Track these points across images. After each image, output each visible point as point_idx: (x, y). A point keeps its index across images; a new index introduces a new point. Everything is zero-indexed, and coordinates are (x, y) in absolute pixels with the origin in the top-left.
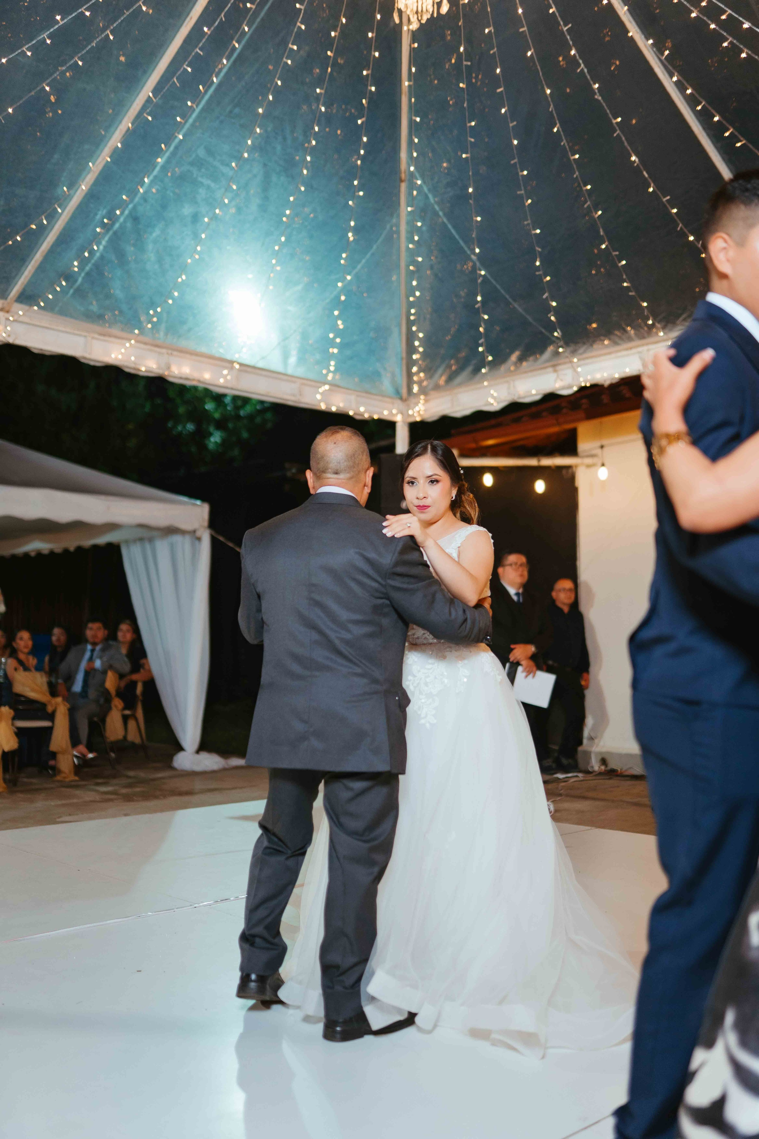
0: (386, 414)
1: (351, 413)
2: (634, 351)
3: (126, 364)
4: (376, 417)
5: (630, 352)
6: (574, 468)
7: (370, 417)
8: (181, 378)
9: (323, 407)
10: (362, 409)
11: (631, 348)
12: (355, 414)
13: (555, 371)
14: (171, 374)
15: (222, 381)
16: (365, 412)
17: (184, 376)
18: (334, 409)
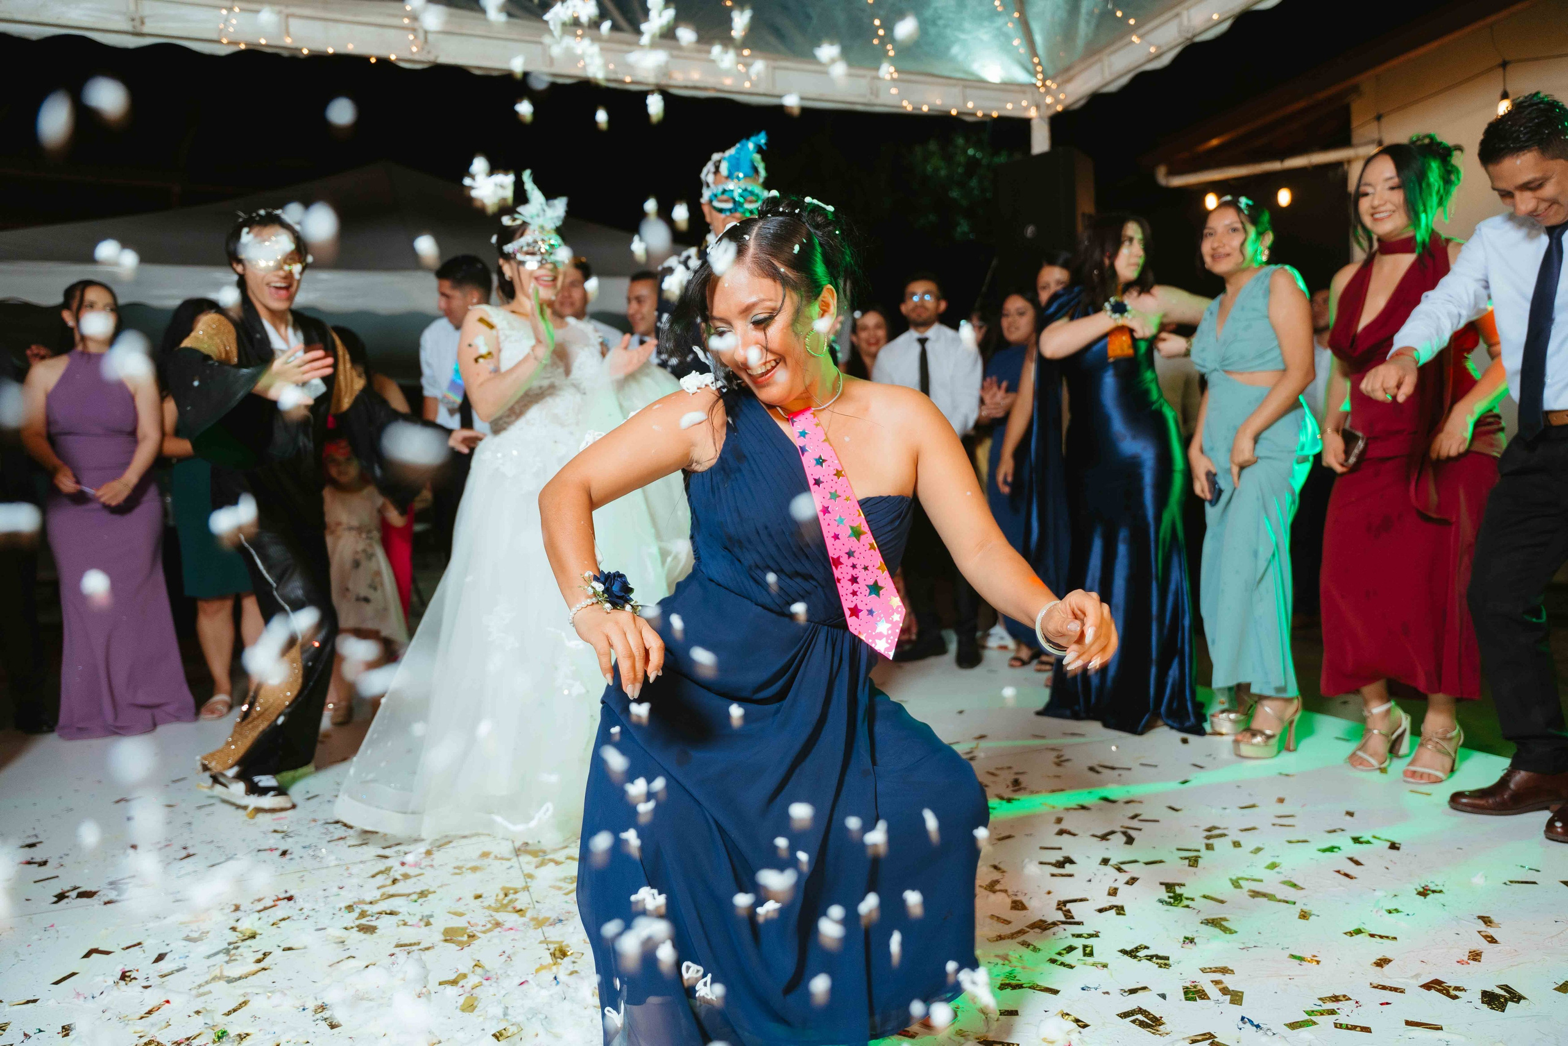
0: (1009, 109)
1: (954, 112)
4: (995, 114)
6: (1346, 166)
7: (984, 115)
8: (686, 87)
9: (908, 107)
10: (970, 105)
12: (958, 113)
14: (672, 82)
15: (747, 85)
16: (975, 108)
17: (690, 84)
18: (925, 109)
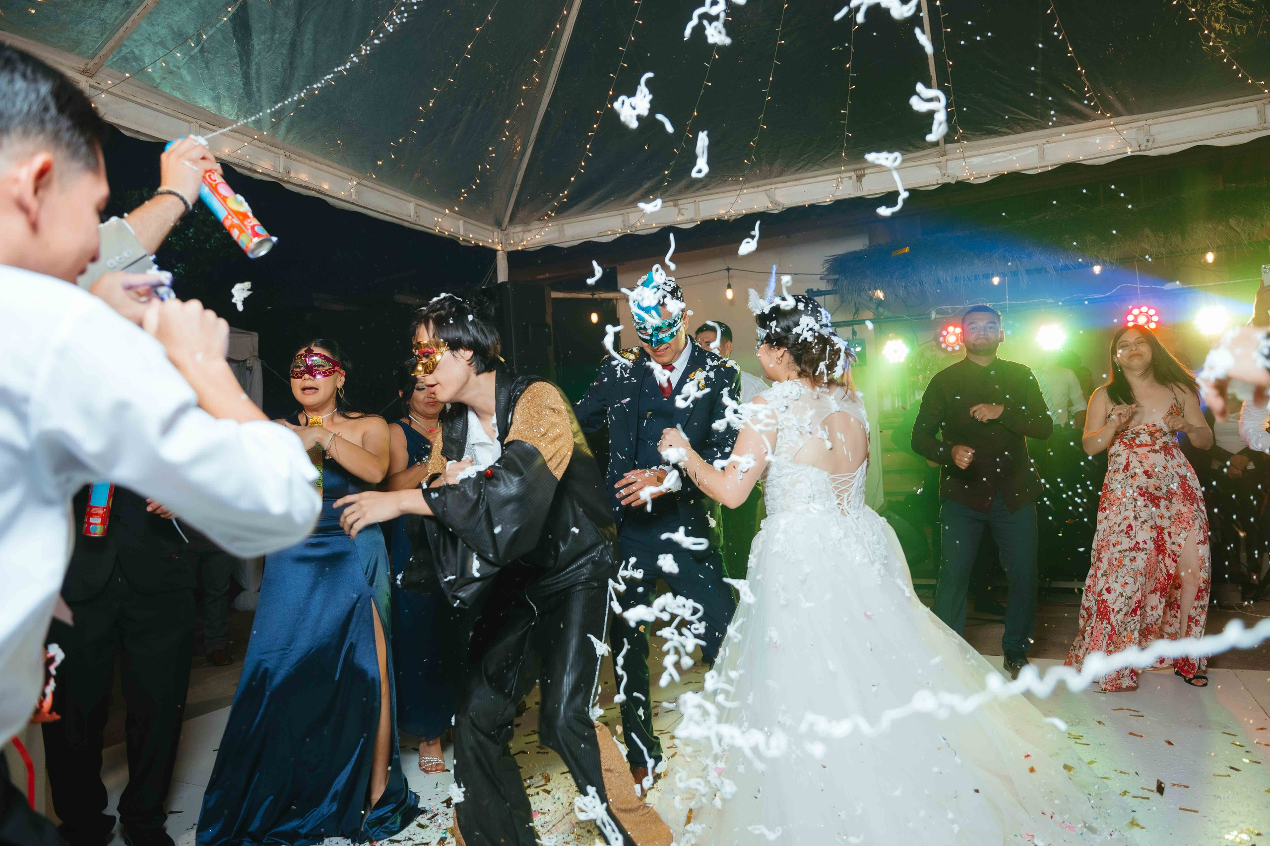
0: (490, 242)
1: (461, 239)
2: (760, 189)
3: (240, 162)
4: (481, 244)
5: (755, 190)
7: (476, 244)
8: (300, 186)
9: (436, 230)
10: (469, 235)
11: (758, 187)
13: (675, 206)
14: (291, 180)
15: (342, 194)
16: (472, 238)
17: (304, 184)
18: (446, 233)
